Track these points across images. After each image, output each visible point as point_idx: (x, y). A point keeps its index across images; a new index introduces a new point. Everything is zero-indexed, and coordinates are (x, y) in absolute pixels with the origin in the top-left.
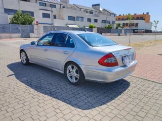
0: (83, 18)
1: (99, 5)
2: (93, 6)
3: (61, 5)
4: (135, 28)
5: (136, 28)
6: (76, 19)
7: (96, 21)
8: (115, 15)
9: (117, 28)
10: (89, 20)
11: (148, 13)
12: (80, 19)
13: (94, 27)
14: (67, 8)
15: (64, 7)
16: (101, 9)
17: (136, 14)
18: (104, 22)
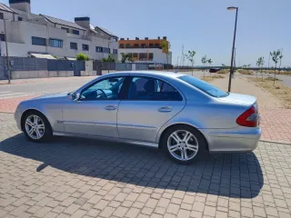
0: (61, 41)
1: (87, 19)
2: (76, 19)
3: (14, 13)
4: (148, 62)
5: (150, 62)
6: (47, 43)
7: (86, 48)
8: (116, 38)
9: (123, 61)
10: (74, 46)
11: (165, 38)
12: (56, 43)
13: (88, 60)
14: (28, 20)
15: (20, 19)
16: (92, 28)
17: (147, 39)
18: (100, 49)
